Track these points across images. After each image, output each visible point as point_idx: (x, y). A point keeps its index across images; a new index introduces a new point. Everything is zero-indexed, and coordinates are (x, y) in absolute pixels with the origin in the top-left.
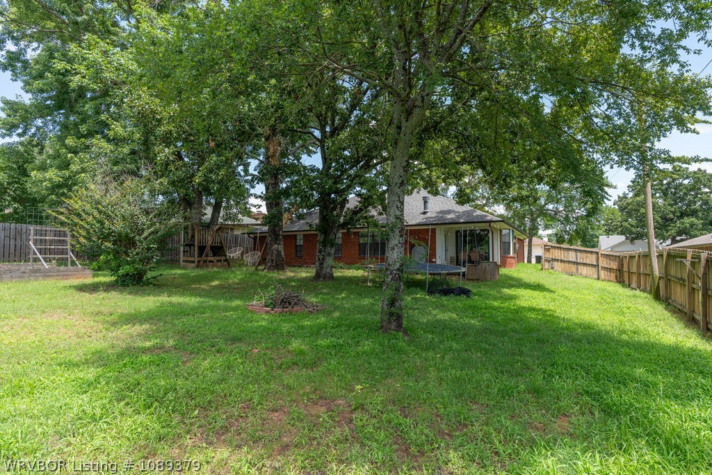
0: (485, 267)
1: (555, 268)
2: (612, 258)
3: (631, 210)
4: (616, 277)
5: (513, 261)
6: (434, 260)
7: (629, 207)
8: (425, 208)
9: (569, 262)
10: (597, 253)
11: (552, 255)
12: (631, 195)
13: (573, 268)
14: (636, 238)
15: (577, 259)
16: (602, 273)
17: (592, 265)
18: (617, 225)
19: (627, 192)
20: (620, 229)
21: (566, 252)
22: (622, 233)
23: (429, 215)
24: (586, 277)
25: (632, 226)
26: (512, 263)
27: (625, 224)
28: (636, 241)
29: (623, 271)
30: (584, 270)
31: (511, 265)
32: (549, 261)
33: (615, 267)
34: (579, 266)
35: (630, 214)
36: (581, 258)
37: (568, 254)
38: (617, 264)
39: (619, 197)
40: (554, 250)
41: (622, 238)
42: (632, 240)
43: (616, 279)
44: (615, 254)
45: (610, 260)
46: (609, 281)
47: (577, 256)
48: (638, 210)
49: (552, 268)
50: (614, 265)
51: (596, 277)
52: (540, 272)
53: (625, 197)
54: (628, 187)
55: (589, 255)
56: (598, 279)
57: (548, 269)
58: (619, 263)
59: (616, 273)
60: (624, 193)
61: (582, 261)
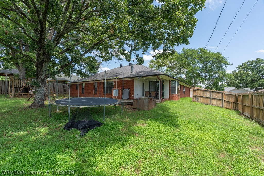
0: (143, 101)
1: (199, 101)
2: (230, 96)
3: (238, 77)
4: (233, 106)
5: (177, 97)
6: (133, 96)
7: (237, 75)
8: (132, 70)
9: (207, 98)
10: (222, 93)
11: (198, 94)
12: (238, 71)
13: (209, 101)
14: (240, 88)
15: (211, 96)
16: (225, 105)
17: (219, 100)
18: (232, 83)
19: (236, 70)
20: (233, 84)
21: (205, 93)
22: (234, 86)
23: (133, 73)
24: (216, 106)
25: (238, 83)
26: (176, 98)
27: (235, 82)
28: (239, 89)
29: (237, 104)
30: (215, 102)
31: (176, 99)
32: (196, 97)
33: (233, 101)
34: (212, 100)
35: (237, 78)
36: (213, 95)
37: (206, 93)
38: (234, 99)
39: (233, 72)
40: (198, 91)
41: (234, 88)
42: (238, 89)
43: (233, 108)
44: (232, 94)
45: (230, 97)
46: (229, 109)
47: (210, 95)
48: (241, 77)
49: (197, 101)
50: (232, 100)
51: (221, 106)
52: (191, 102)
53: (235, 71)
54: (237, 68)
55: (217, 94)
56: (223, 107)
57: (195, 101)
58: (235, 99)
59: (233, 104)
60: (235, 70)
61: (213, 98)
